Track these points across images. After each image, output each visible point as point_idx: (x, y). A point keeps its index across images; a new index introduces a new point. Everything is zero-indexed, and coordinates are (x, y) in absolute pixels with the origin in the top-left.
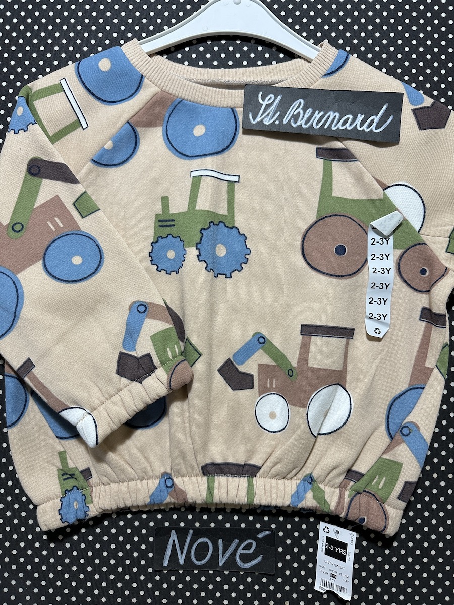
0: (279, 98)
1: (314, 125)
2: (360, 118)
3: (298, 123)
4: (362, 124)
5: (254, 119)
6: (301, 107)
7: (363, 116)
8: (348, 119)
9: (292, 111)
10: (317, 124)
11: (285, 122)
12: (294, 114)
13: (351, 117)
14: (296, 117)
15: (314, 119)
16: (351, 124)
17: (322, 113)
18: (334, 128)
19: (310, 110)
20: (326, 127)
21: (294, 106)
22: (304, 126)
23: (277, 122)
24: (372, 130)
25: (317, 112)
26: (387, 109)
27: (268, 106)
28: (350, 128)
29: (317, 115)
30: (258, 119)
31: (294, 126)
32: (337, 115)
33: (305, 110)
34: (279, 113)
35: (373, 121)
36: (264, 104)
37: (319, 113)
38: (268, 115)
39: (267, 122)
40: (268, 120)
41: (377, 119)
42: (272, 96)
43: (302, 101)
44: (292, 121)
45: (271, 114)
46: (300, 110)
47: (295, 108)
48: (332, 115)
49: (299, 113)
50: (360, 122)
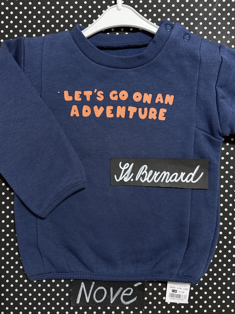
0: (132, 165)
1: (155, 180)
2: (183, 174)
3: (145, 180)
4: (184, 178)
5: (118, 179)
6: (146, 169)
7: (185, 173)
8: (175, 175)
9: (140, 173)
10: (156, 179)
11: (137, 179)
12: (142, 174)
13: (177, 174)
14: (143, 176)
15: (154, 177)
16: (177, 179)
17: (159, 173)
18: (167, 182)
19: (151, 172)
20: (162, 181)
21: (141, 169)
22: (149, 181)
23: (132, 180)
24: (191, 182)
25: (156, 172)
26: (199, 168)
27: (126, 170)
28: (177, 181)
29: (156, 174)
30: (121, 179)
31: (143, 181)
32: (168, 173)
33: (148, 171)
34: (132, 174)
35: (191, 176)
36: (123, 169)
37: (157, 173)
38: (126, 176)
39: (126, 180)
40: (126, 179)
41: (193, 175)
42: (128, 164)
43: (146, 166)
44: (141, 178)
45: (128, 175)
46: (145, 171)
47: (142, 170)
48: (165, 173)
49: (145, 173)
50: (183, 177)
